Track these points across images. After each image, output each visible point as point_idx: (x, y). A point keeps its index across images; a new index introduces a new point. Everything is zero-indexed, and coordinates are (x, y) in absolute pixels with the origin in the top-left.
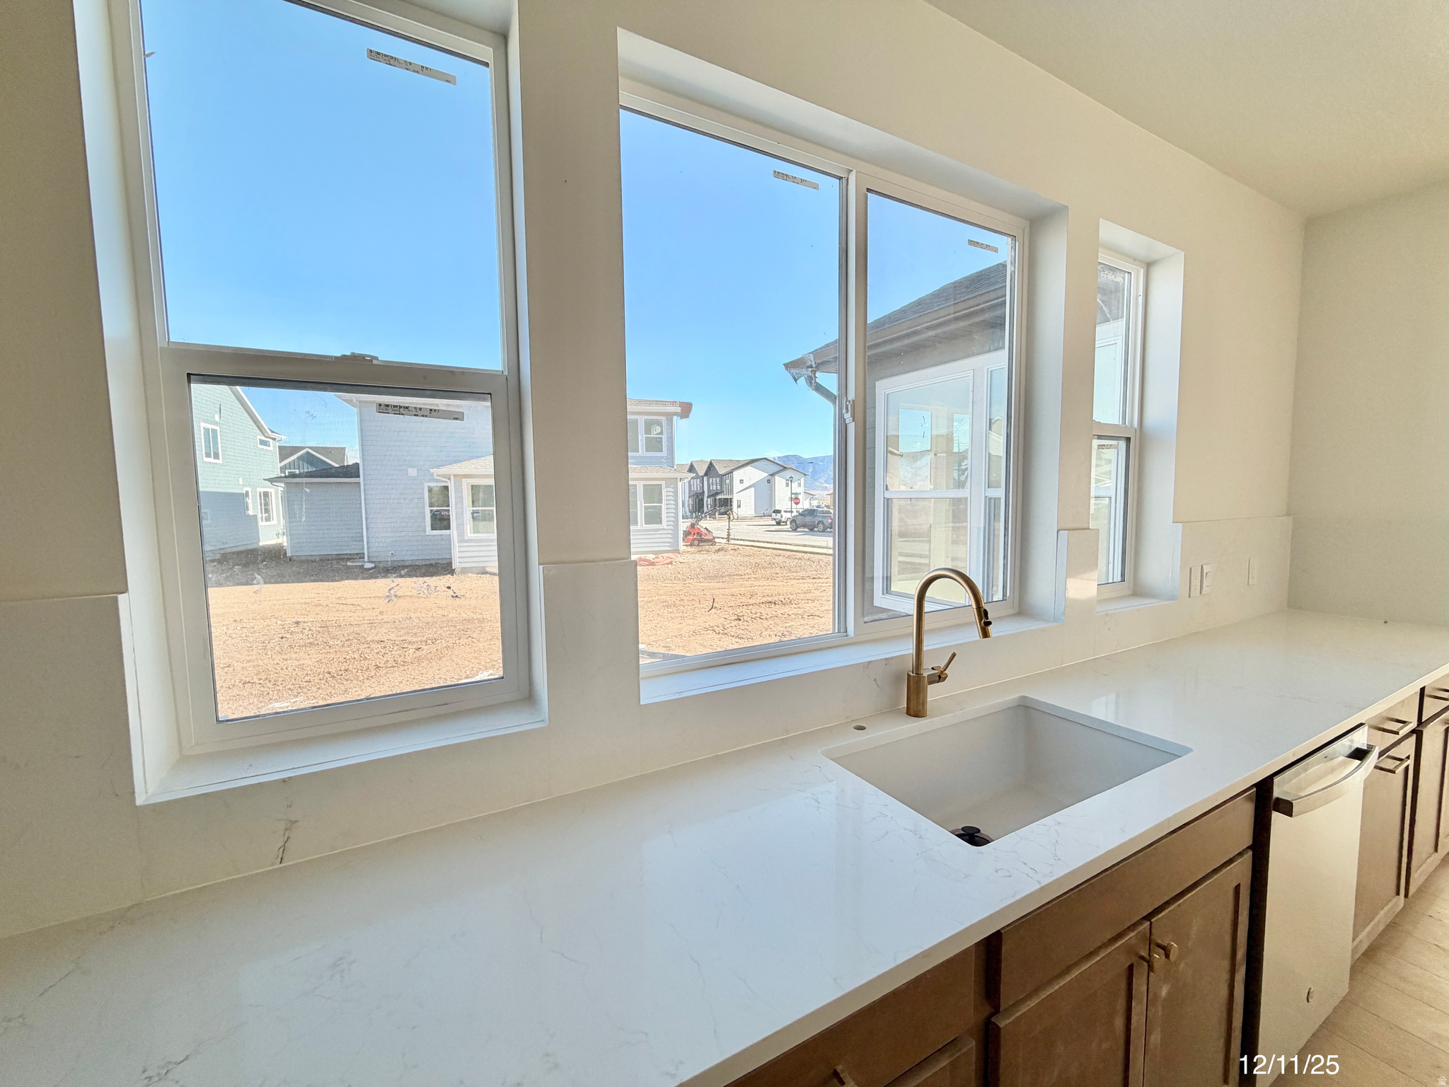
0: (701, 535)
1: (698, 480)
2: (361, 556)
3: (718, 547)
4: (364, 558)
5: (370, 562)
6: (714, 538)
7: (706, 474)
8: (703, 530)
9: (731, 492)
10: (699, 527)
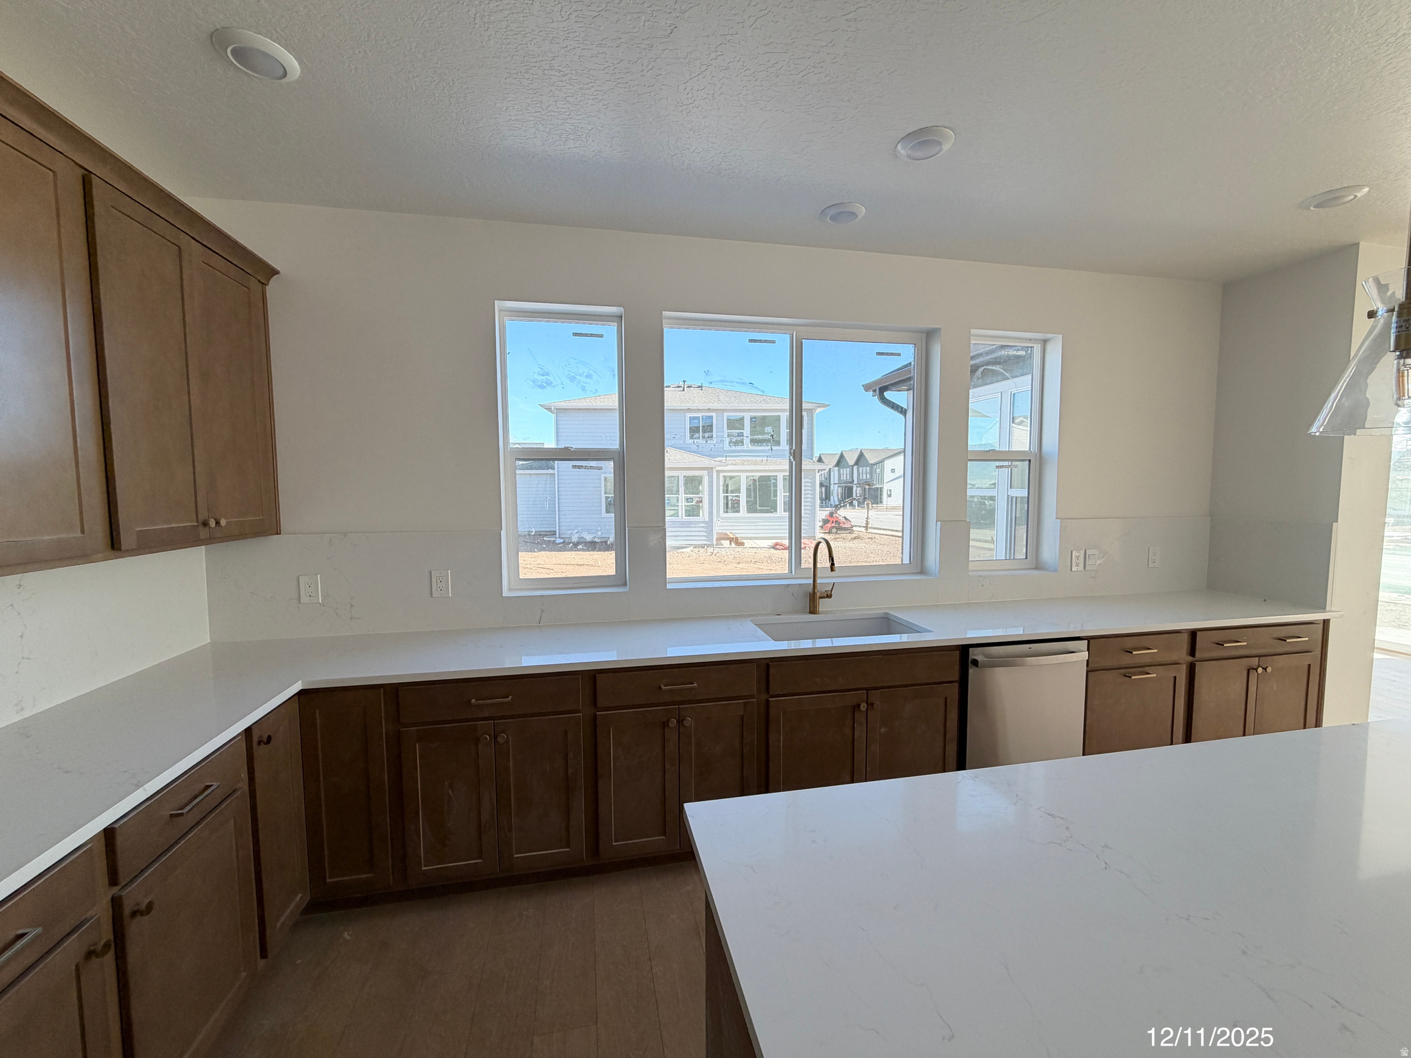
0: (839, 524)
1: (848, 469)
2: (554, 533)
3: (855, 535)
4: (556, 534)
5: (560, 538)
6: (852, 527)
7: (857, 463)
8: (841, 518)
9: (882, 482)
10: (837, 515)
